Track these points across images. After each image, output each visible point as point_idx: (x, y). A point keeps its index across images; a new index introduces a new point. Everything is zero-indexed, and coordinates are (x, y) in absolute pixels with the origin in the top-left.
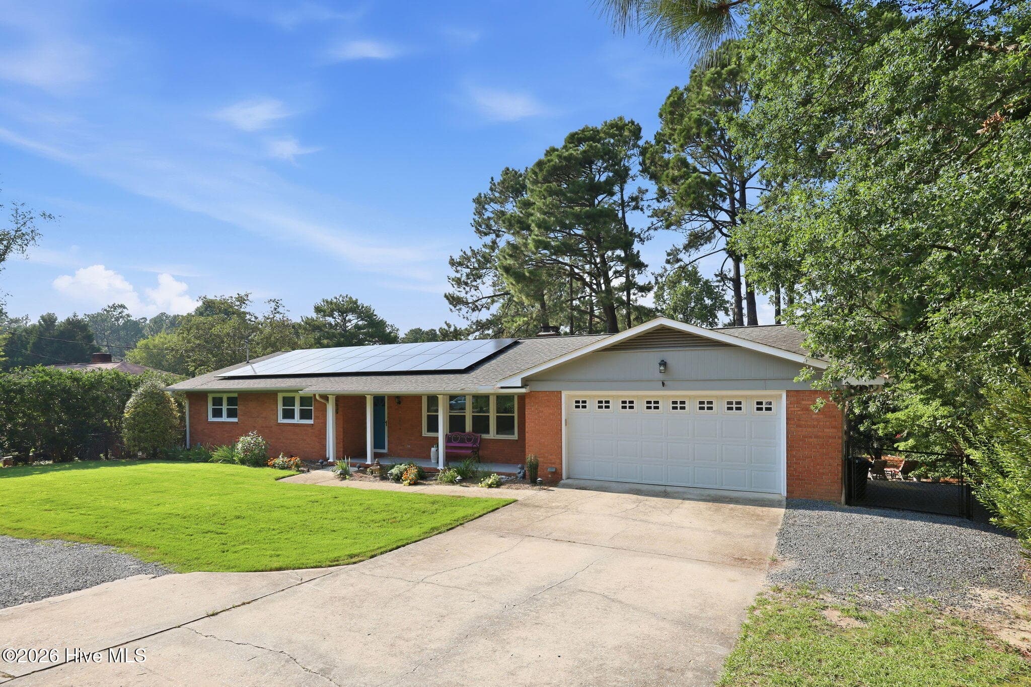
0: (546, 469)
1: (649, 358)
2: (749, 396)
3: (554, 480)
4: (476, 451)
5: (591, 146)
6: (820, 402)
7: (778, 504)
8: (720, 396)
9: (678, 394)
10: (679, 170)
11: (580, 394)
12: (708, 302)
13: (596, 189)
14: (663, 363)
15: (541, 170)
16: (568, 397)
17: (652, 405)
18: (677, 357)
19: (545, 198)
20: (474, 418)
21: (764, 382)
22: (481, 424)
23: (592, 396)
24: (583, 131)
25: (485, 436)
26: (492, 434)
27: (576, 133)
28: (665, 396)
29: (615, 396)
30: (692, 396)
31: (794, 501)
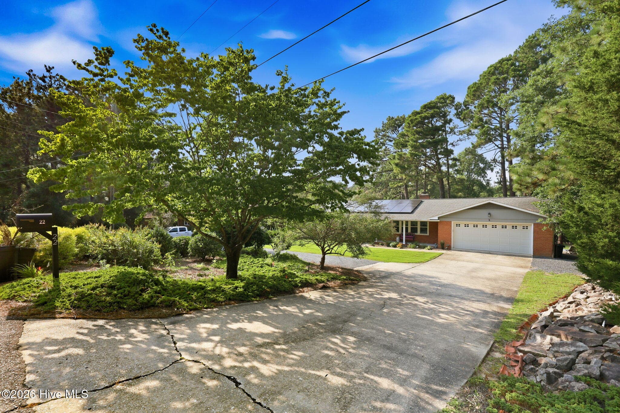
0: (446, 245)
1: (484, 213)
2: (520, 225)
3: (449, 248)
4: (414, 238)
5: (435, 111)
6: (545, 228)
7: (530, 257)
8: (509, 224)
9: (494, 223)
10: (478, 123)
11: (458, 222)
12: (482, 165)
13: (437, 129)
14: (489, 214)
15: (412, 123)
16: (453, 223)
17: (485, 226)
18: (494, 212)
19: (414, 135)
20: (412, 228)
21: (526, 220)
22: (414, 230)
23: (463, 223)
24: (430, 103)
25: (416, 234)
26: (419, 233)
27: (427, 105)
28: (489, 224)
29: (471, 223)
30: (499, 224)
31: (535, 256)
